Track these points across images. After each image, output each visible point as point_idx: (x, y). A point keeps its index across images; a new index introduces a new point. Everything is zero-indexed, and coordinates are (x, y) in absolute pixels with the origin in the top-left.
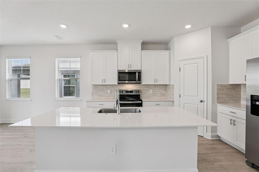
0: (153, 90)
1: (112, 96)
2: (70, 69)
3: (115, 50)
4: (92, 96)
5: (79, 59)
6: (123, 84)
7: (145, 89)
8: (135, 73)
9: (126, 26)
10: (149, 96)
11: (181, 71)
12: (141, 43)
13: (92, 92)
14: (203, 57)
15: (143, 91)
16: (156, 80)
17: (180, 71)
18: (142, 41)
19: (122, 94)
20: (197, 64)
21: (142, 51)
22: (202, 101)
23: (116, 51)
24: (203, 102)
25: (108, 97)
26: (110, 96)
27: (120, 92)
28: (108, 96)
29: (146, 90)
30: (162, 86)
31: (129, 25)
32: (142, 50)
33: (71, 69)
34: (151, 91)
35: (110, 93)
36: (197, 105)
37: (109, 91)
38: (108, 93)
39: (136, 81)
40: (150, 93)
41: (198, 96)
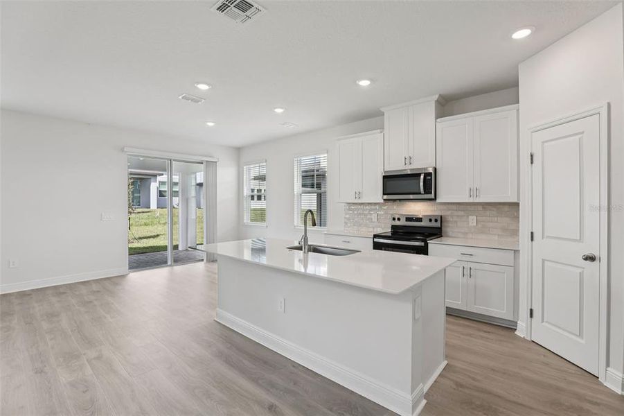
0: (479, 218)
1: (381, 227)
3: (378, 129)
5: (326, 155)
6: (402, 202)
7: (456, 213)
8: (419, 175)
9: (364, 83)
10: (467, 233)
11: (534, 162)
12: (434, 102)
14: (597, 111)
15: (450, 219)
16: (474, 191)
17: (532, 163)
18: (437, 96)
19: (397, 223)
20: (580, 136)
21: (438, 120)
23: (379, 131)
24: (596, 262)
25: (372, 230)
26: (377, 227)
27: (394, 219)
29: (458, 216)
30: (506, 208)
31: (371, 80)
32: (437, 118)
34: (472, 220)
36: (580, 270)
38: (373, 220)
39: (420, 193)
40: (470, 224)
41: (581, 240)
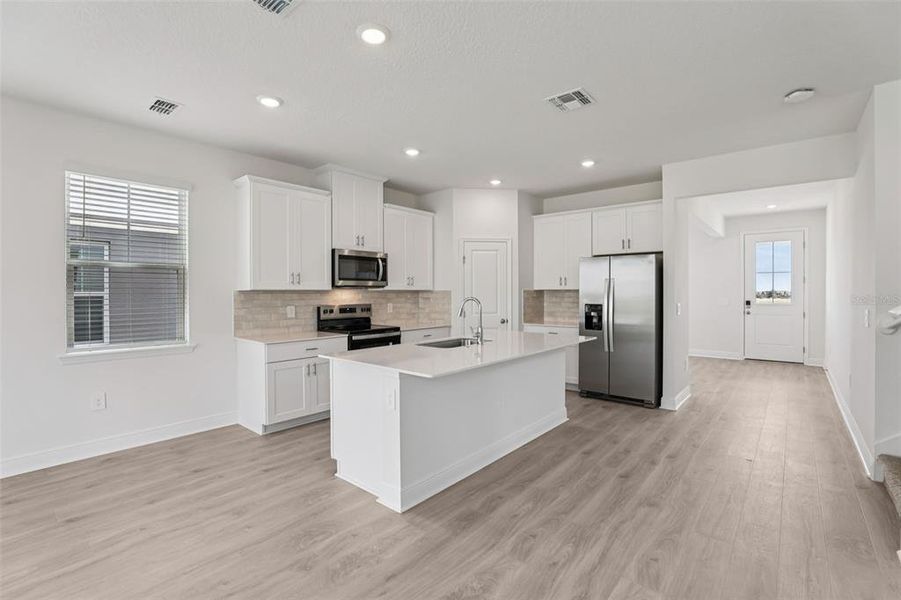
0: (394, 305)
1: (298, 325)
2: (129, 226)
4: (236, 328)
7: (378, 301)
8: (374, 260)
10: (386, 320)
12: (382, 184)
13: (235, 317)
14: (506, 241)
15: (373, 307)
16: (411, 280)
17: (464, 263)
18: (384, 179)
19: (328, 317)
21: (387, 205)
22: (503, 322)
23: (327, 192)
25: (286, 331)
26: (293, 325)
27: (319, 312)
28: (288, 327)
29: (379, 304)
30: (409, 296)
32: (385, 203)
33: (132, 228)
34: (390, 307)
35: (294, 316)
37: (290, 311)
38: (289, 316)
39: (377, 280)
40: (388, 311)
41: (497, 313)
